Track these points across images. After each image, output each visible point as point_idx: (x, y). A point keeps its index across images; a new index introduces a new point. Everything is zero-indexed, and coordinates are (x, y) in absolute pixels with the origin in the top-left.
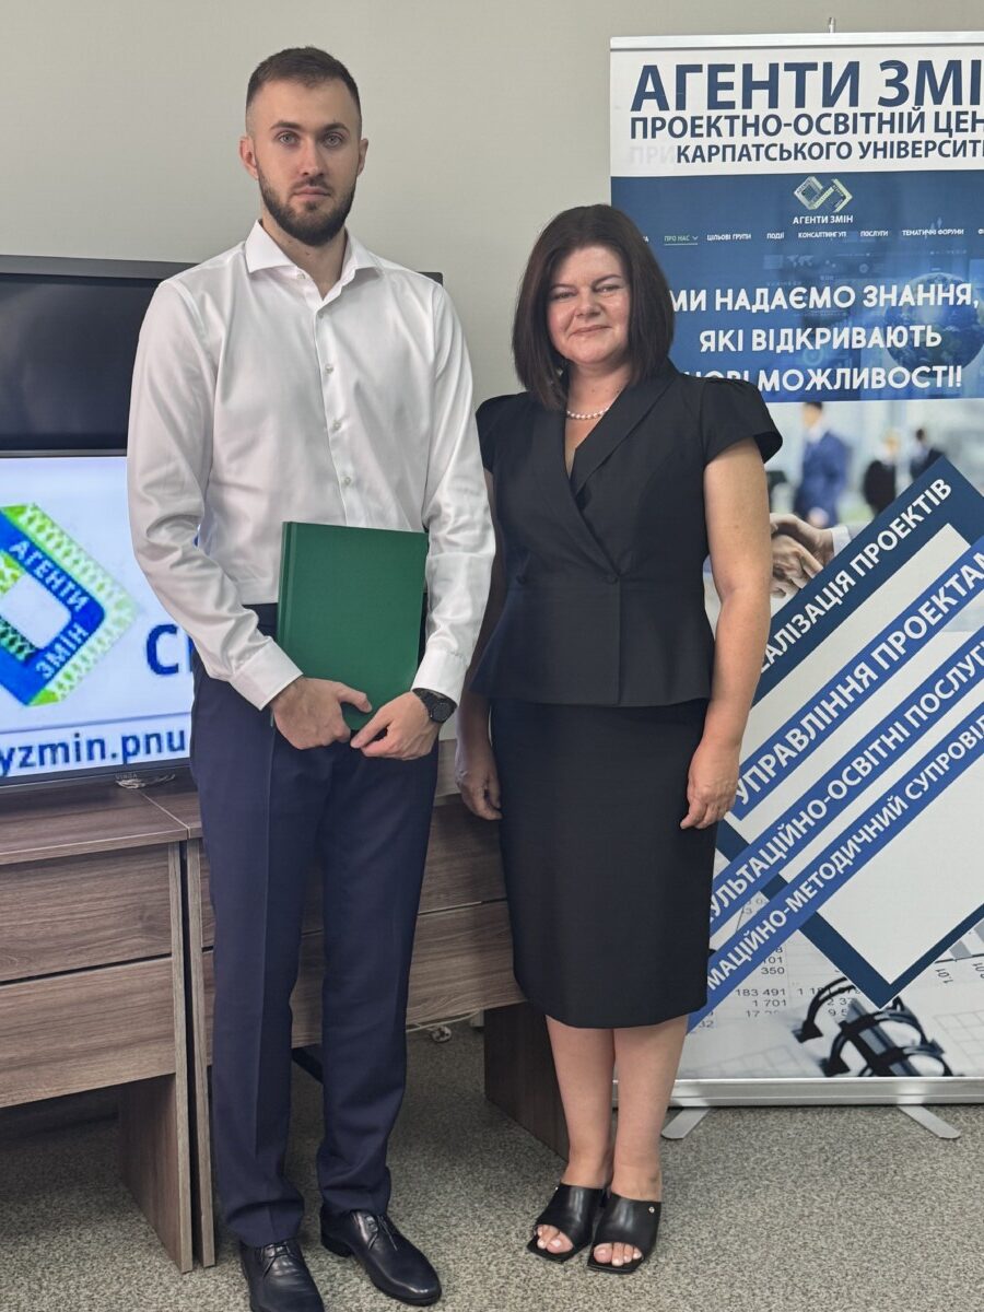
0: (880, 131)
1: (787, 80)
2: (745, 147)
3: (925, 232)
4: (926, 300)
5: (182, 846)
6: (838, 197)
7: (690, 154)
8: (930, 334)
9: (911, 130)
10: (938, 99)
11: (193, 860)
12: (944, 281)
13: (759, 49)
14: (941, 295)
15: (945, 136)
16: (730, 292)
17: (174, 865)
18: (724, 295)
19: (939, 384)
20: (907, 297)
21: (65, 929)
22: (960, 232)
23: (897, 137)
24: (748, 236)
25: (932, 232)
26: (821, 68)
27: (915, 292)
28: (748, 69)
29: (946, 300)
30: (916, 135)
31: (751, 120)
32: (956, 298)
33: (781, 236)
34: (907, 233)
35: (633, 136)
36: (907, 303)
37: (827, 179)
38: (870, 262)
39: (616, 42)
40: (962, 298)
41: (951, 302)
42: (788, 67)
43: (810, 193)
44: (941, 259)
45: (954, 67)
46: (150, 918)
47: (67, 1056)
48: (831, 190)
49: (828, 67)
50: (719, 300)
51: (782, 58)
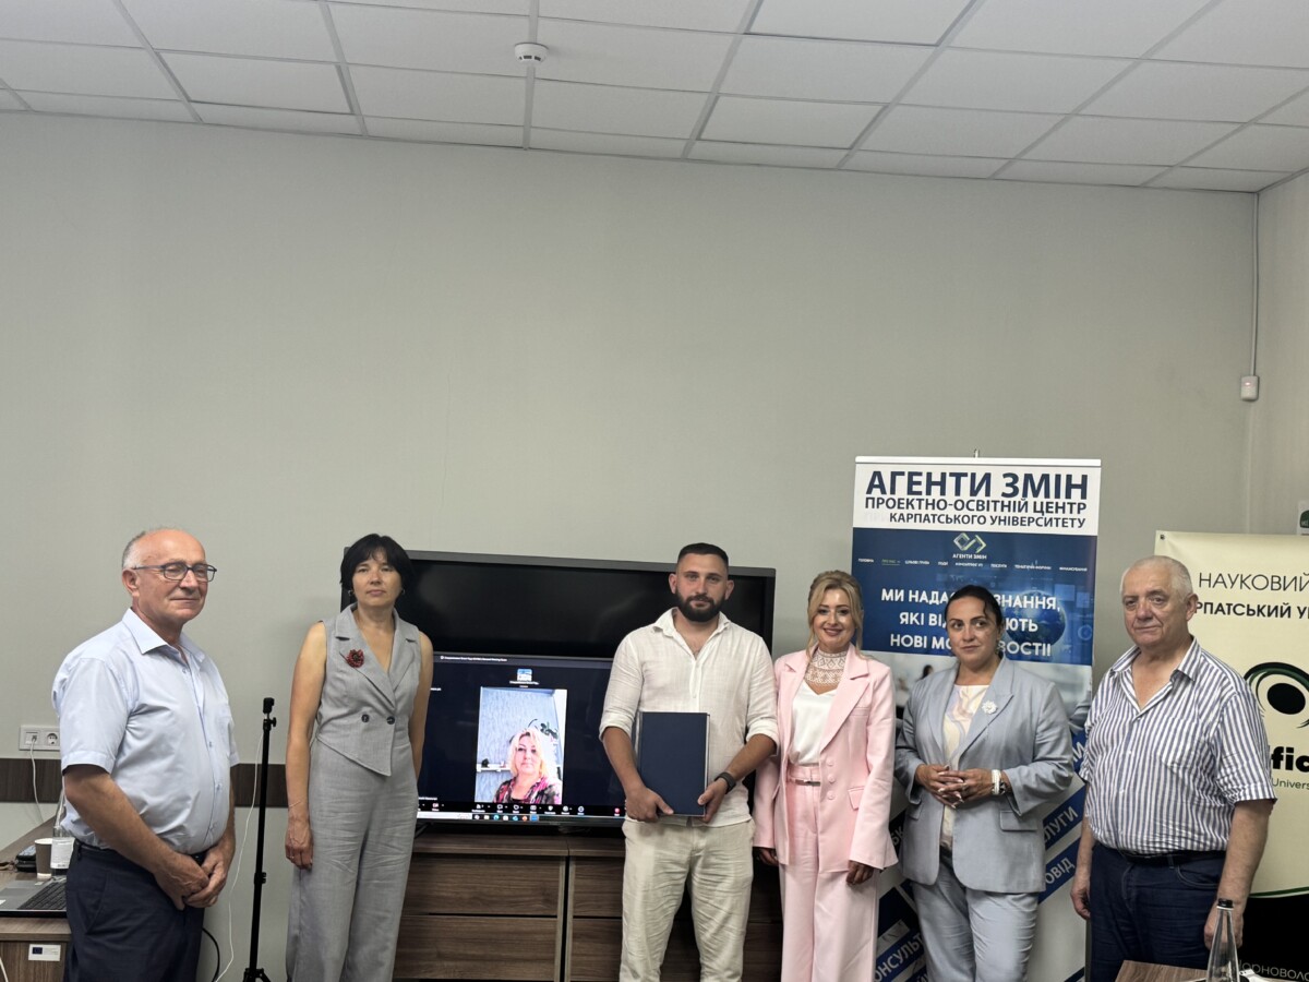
0: (1002, 510)
1: (951, 482)
2: (927, 515)
3: (1028, 567)
4: (1029, 605)
5: (568, 860)
6: (977, 545)
7: (897, 517)
8: (1031, 625)
9: (1020, 510)
10: (1036, 494)
11: (572, 868)
12: (1039, 595)
13: (936, 465)
14: (1038, 603)
15: (1040, 515)
16: (917, 592)
17: (562, 869)
18: (914, 593)
19: (1037, 653)
20: (1018, 602)
21: (506, 893)
22: (1049, 568)
23: (1012, 514)
24: (927, 563)
25: (1032, 567)
26: (969, 475)
27: (1022, 600)
28: (929, 475)
29: (1040, 606)
30: (1023, 514)
31: (931, 501)
32: (1047, 605)
33: (946, 564)
34: (1017, 566)
35: (867, 507)
36: (1017, 606)
37: (971, 534)
38: (997, 581)
39: (859, 459)
40: (1050, 605)
41: (1044, 607)
42: (951, 474)
43: (963, 542)
44: (1038, 582)
45: (1045, 478)
46: (548, 895)
47: (500, 959)
48: (974, 541)
49: (973, 475)
50: (911, 596)
51: (948, 470)
